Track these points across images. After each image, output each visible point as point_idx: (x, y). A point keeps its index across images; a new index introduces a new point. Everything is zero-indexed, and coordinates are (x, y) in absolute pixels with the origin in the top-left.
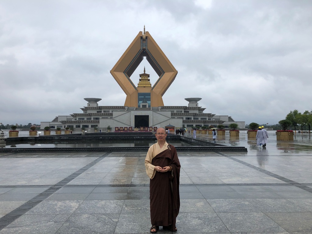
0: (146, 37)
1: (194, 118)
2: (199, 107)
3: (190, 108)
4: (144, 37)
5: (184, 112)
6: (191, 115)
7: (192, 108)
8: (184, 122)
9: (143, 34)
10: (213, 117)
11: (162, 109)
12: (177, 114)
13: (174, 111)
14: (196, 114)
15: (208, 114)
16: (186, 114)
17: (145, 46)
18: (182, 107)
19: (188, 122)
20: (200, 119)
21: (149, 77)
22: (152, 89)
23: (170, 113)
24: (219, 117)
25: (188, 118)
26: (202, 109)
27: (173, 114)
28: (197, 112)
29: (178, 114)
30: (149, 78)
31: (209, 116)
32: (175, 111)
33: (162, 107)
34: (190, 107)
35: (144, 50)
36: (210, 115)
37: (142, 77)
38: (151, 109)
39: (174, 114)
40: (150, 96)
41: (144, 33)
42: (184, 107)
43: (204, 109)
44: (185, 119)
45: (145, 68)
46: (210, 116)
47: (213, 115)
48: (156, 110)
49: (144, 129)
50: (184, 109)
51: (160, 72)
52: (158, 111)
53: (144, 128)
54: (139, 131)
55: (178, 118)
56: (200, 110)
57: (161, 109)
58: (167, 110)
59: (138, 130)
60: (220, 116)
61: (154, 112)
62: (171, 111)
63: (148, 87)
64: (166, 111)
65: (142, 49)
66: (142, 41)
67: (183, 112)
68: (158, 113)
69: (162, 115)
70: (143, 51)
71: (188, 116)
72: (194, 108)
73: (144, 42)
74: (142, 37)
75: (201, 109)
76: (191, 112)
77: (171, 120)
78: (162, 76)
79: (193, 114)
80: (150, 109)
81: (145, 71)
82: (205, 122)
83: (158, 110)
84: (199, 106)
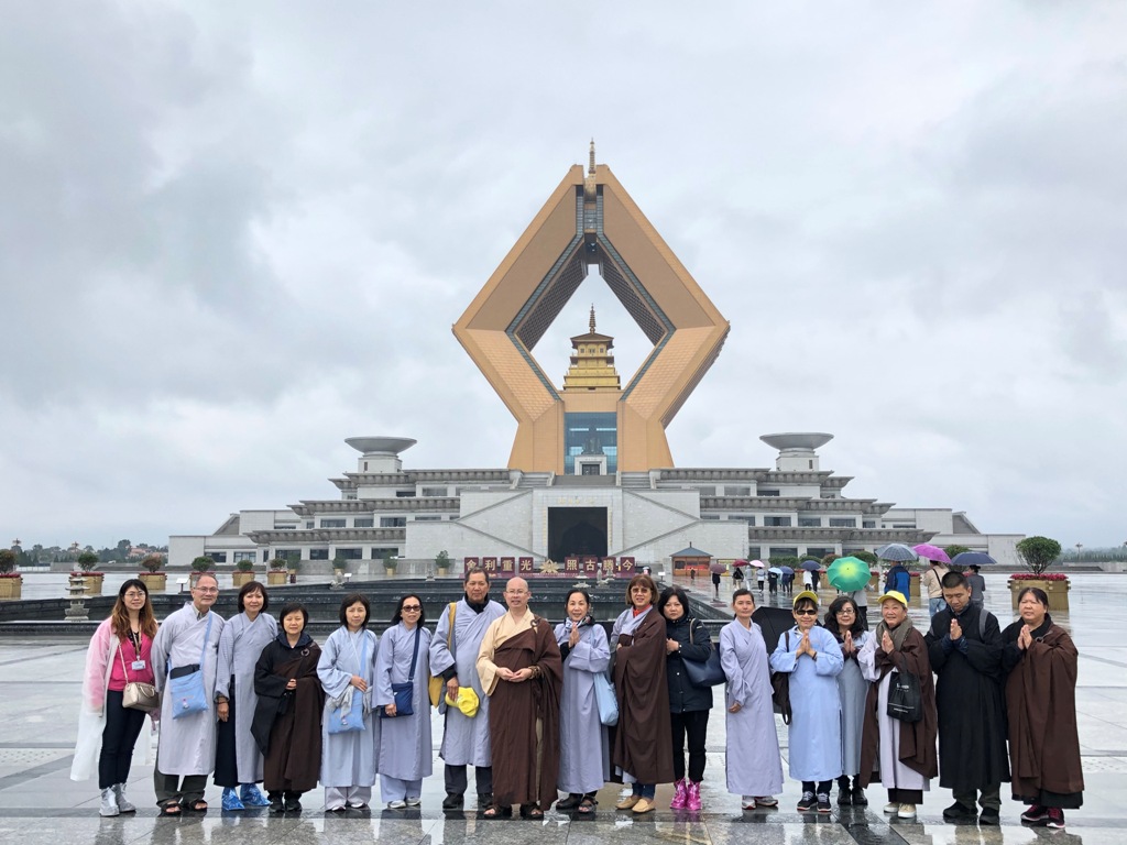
0: (600, 188)
1: (799, 520)
2: (820, 474)
3: (785, 475)
4: (591, 188)
5: (759, 493)
6: (788, 508)
7: (793, 475)
8: (754, 534)
9: (587, 175)
10: (884, 516)
11: (662, 479)
12: (729, 503)
13: (714, 489)
14: (808, 501)
15: (862, 502)
16: (764, 503)
17: (595, 221)
18: (750, 474)
19: (775, 536)
20: (825, 524)
21: (609, 345)
22: (624, 398)
23: (696, 496)
24: (910, 515)
25: (777, 521)
26: (837, 483)
27: (711, 503)
28: (814, 493)
29: (733, 500)
30: (610, 350)
31: (865, 513)
32: (720, 490)
33: (663, 471)
34: (783, 470)
35: (589, 237)
36: (868, 507)
37: (581, 347)
38: (618, 479)
39: (715, 500)
40: (615, 425)
41: (592, 171)
42: (756, 471)
43: (843, 481)
44: (760, 523)
45: (592, 312)
46: (869, 509)
47: (885, 507)
48: (635, 486)
49: (581, 566)
50: (759, 482)
51: (655, 326)
52: (648, 489)
53: (580, 561)
54: (563, 575)
55: (730, 517)
56: (829, 483)
57: (657, 481)
58: (685, 485)
59: (559, 571)
60: (915, 510)
61: (627, 495)
62: (702, 491)
63: (608, 390)
64: (679, 489)
65: (580, 234)
66: (581, 203)
67: (754, 494)
68: (647, 500)
69: (661, 505)
70: (587, 243)
71: (773, 509)
72: (802, 475)
73: (591, 207)
74: (580, 189)
75: (832, 480)
76: (788, 492)
77: (700, 525)
78: (664, 343)
79: (796, 500)
80: (614, 481)
81: (592, 324)
82: (847, 537)
83: (645, 485)
84: (822, 468)
